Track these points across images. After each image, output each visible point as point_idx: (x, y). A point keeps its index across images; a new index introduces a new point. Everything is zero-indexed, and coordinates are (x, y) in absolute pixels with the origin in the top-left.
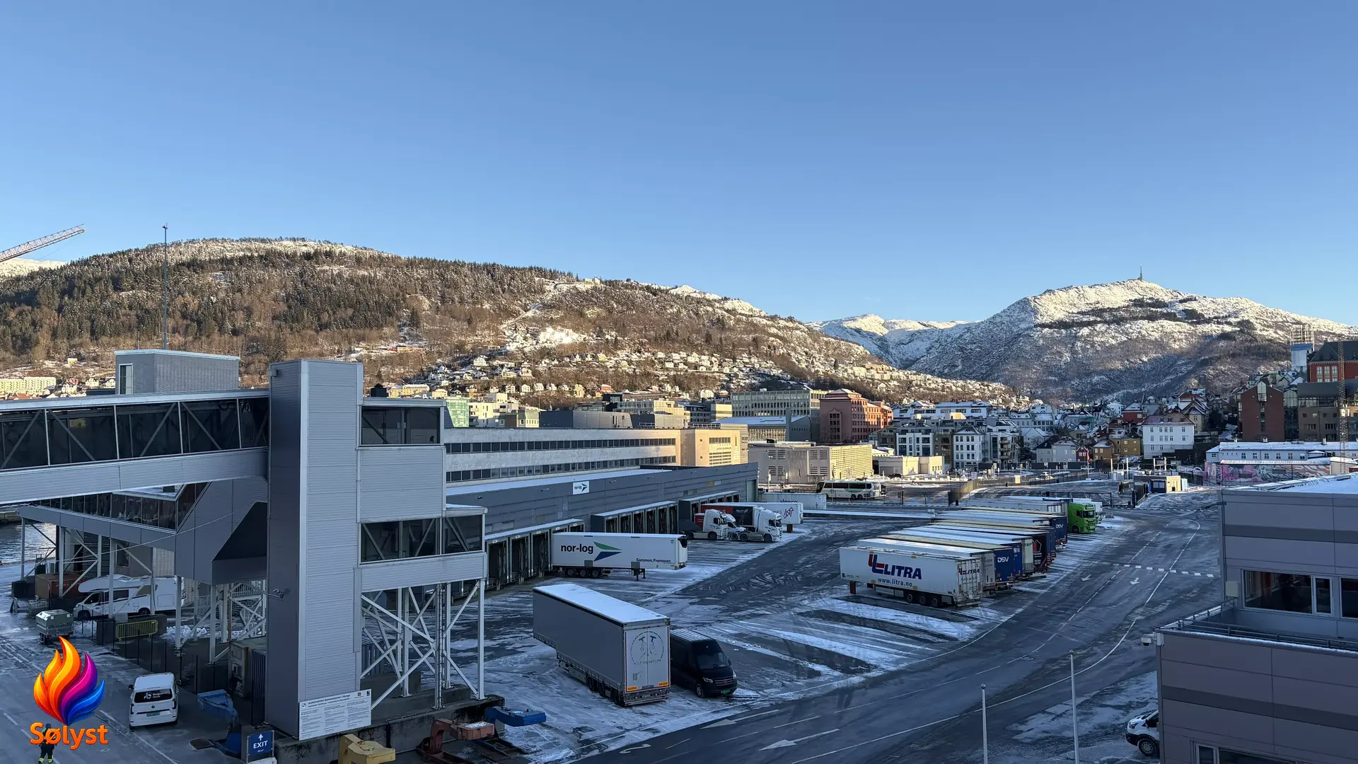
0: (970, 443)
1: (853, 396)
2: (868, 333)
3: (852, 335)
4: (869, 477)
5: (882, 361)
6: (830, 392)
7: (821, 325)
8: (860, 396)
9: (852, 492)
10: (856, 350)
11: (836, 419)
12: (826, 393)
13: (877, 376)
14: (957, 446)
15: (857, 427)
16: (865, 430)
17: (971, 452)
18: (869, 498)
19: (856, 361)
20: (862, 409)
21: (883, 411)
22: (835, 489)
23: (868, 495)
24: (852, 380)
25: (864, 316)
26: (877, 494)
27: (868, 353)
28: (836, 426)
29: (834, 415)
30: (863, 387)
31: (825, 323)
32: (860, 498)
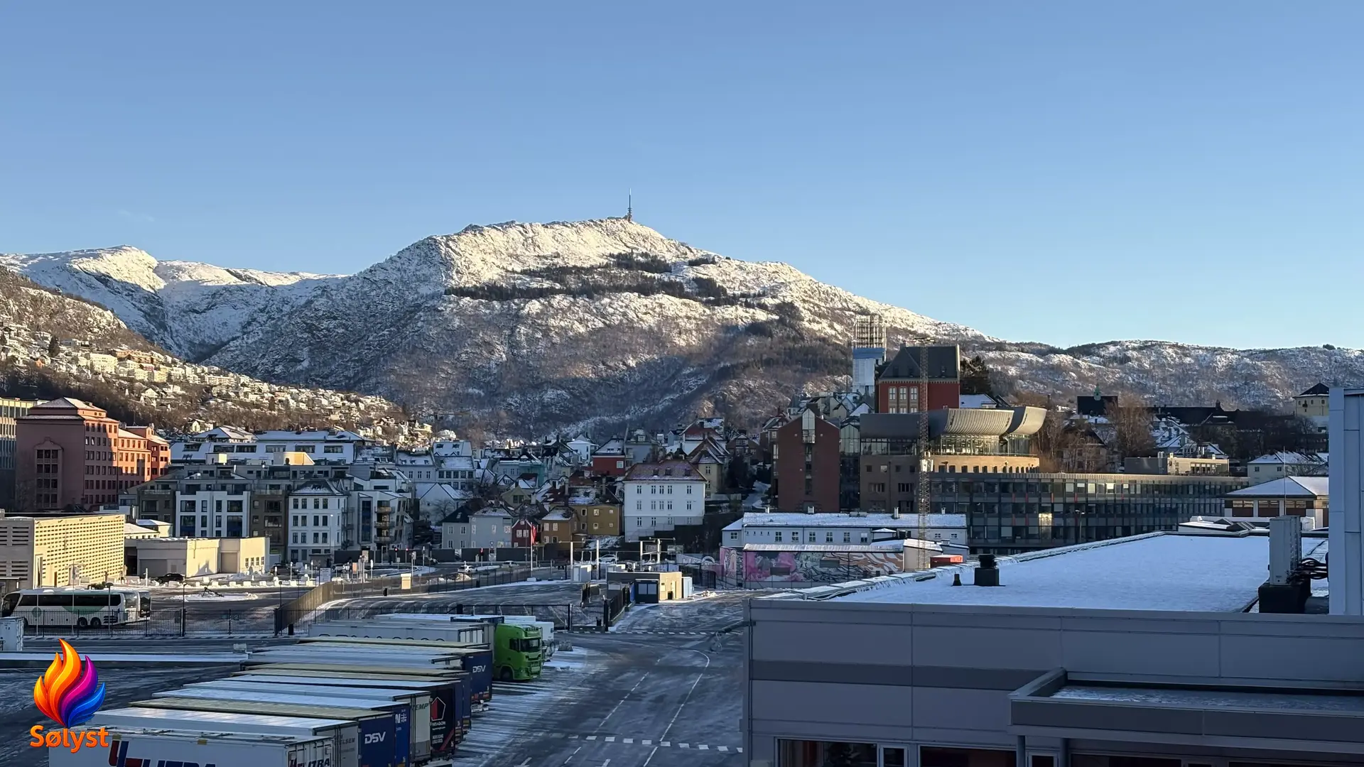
0: (321, 512)
1: (89, 413)
2: (124, 285)
3: (90, 286)
4: (115, 583)
5: (152, 343)
6: (39, 403)
7: (23, 261)
8: (104, 414)
9: (79, 612)
10: (98, 318)
11: (51, 462)
12: (30, 405)
13: (141, 375)
14: (296, 518)
15: (94, 478)
16: (112, 485)
17: (321, 529)
18: (115, 624)
19: (98, 341)
20: (107, 442)
21: (150, 445)
22: (42, 608)
23: (114, 619)
24: (87, 381)
25: (116, 250)
26: (133, 614)
27: (123, 325)
28: (51, 476)
29: (47, 451)
30: (110, 395)
31: (32, 257)
32: (96, 625)
